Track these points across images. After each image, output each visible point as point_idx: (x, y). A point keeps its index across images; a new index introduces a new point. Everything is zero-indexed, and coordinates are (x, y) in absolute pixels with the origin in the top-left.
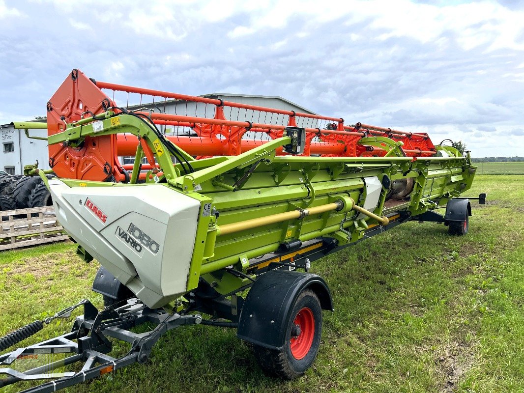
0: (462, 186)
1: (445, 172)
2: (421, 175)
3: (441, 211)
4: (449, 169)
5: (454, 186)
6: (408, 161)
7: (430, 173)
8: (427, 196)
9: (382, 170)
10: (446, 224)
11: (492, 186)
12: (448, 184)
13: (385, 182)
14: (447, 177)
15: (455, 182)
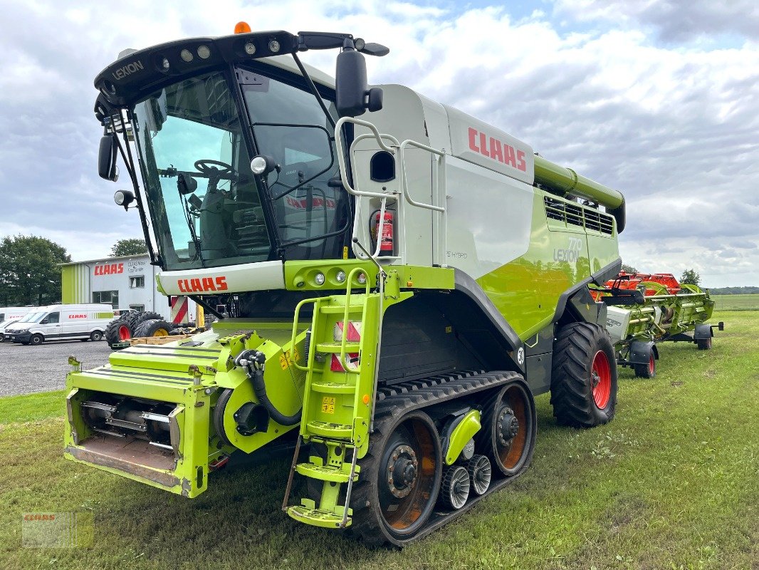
0: (704, 316)
1: (691, 304)
2: (678, 306)
3: (691, 334)
4: (694, 302)
5: (698, 316)
6: (672, 297)
7: (683, 305)
8: (681, 321)
9: (660, 302)
10: (695, 343)
11: (733, 322)
12: (694, 314)
13: (663, 309)
14: (693, 308)
15: (698, 313)
